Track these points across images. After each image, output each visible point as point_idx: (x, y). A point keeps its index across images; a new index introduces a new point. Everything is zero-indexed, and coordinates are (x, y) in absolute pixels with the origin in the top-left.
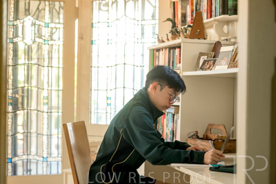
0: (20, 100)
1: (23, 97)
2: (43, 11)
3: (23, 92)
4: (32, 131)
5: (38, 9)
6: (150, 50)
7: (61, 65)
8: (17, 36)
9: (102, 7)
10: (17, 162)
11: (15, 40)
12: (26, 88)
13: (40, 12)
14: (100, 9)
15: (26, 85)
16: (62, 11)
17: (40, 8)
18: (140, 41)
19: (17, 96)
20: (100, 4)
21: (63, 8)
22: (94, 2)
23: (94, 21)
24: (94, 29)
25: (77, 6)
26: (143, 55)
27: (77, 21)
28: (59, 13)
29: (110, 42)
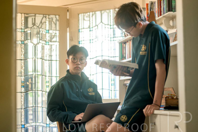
0: (30, 86)
1: (32, 84)
2: (44, 24)
3: (32, 81)
4: (38, 106)
5: (41, 22)
6: (120, 43)
7: (58, 59)
8: (27, 39)
9: (85, 18)
10: (28, 127)
11: (26, 42)
12: (34, 75)
13: (43, 24)
14: (84, 19)
15: (34, 73)
16: (58, 23)
17: (43, 21)
18: (112, 39)
19: (28, 83)
20: (84, 16)
21: (58, 21)
22: (80, 15)
23: (80, 28)
24: (80, 33)
25: (68, 18)
26: (115, 49)
27: (68, 29)
28: (56, 24)
29: (91, 41)
